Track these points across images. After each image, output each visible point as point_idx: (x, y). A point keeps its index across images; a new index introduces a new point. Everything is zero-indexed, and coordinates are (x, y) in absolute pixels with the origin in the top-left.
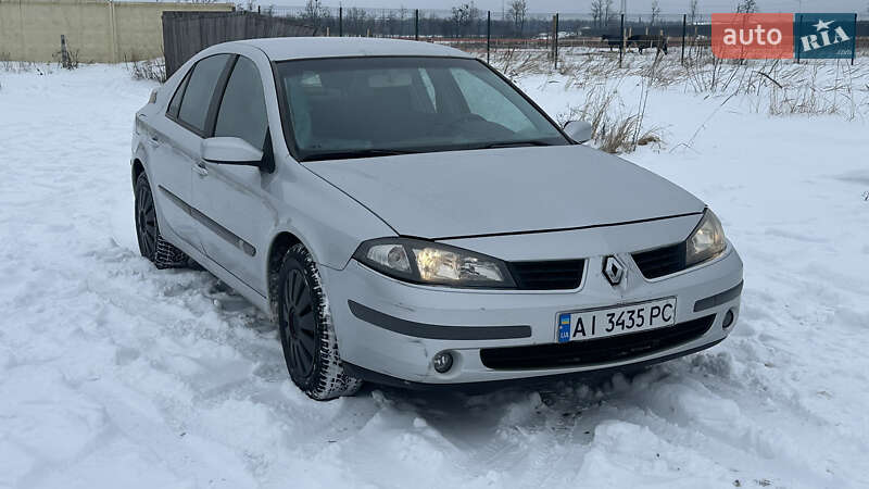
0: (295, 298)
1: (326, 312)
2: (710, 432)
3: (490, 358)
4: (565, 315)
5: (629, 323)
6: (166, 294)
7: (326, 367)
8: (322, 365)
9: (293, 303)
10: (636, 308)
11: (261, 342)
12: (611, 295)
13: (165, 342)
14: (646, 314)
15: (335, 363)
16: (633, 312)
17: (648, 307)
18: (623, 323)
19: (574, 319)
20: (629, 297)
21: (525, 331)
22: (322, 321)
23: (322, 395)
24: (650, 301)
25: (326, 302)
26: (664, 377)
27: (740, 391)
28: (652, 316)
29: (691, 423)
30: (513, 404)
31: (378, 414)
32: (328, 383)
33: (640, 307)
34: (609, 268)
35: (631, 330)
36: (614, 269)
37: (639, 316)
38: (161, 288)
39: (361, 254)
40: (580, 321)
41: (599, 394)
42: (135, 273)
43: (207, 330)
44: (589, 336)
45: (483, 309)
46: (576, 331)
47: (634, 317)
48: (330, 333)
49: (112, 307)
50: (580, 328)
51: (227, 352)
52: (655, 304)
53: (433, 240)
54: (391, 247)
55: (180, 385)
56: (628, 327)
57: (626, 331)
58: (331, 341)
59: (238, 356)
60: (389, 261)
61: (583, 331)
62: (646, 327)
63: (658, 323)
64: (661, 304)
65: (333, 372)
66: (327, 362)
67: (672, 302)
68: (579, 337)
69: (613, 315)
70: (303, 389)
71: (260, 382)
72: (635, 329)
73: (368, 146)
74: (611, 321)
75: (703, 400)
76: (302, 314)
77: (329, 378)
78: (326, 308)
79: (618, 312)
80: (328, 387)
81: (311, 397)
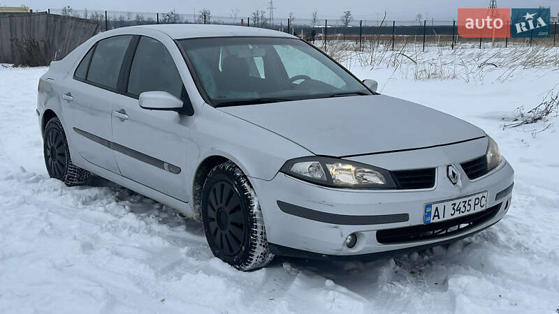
0: (224, 202)
1: (255, 210)
2: (514, 278)
3: (383, 237)
4: (429, 206)
5: (463, 209)
6: (83, 204)
7: (255, 248)
8: (250, 247)
9: (223, 205)
10: (467, 199)
11: (175, 234)
12: (453, 192)
13: (106, 236)
14: (472, 203)
15: (261, 245)
16: (466, 202)
17: (473, 198)
18: (460, 210)
19: (434, 207)
20: (464, 192)
21: (405, 217)
22: (253, 216)
23: (248, 267)
24: (475, 194)
25: (255, 203)
26: (467, 244)
27: (511, 251)
28: (475, 204)
29: (499, 273)
30: (383, 267)
31: (297, 279)
32: (255, 258)
33: (469, 198)
34: (451, 173)
35: (464, 214)
36: (454, 174)
37: (469, 205)
38: (78, 199)
39: (287, 169)
40: (437, 208)
41: (426, 258)
42: (55, 190)
43: (131, 227)
44: (442, 219)
45: (380, 203)
46: (435, 216)
47: (466, 205)
48: (258, 224)
49: (51, 213)
50: (437, 214)
51: (157, 242)
52: (477, 196)
53: (340, 158)
54: (311, 163)
55: (142, 266)
56: (463, 212)
57: (462, 215)
58: (259, 230)
59: (167, 244)
60: (310, 172)
61: (438, 216)
62: (472, 212)
63: (479, 209)
64: (480, 196)
65: (259, 250)
66: (256, 244)
67: (485, 194)
68: (436, 220)
69: (455, 204)
70: (232, 264)
71: (192, 261)
72: (466, 213)
73: (257, 96)
74: (454, 209)
75: (505, 258)
76: (232, 212)
77: (256, 255)
78: (255, 207)
79: (457, 202)
80: (253, 262)
81: (239, 269)
